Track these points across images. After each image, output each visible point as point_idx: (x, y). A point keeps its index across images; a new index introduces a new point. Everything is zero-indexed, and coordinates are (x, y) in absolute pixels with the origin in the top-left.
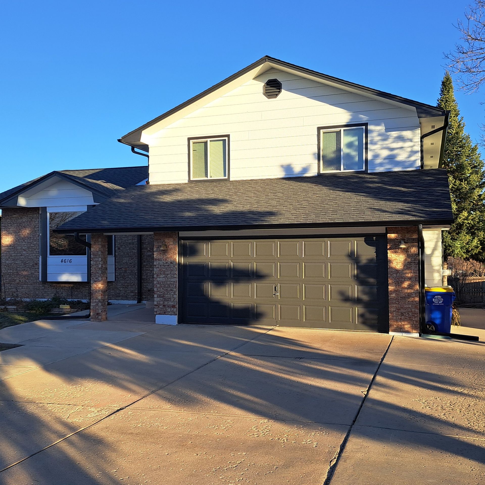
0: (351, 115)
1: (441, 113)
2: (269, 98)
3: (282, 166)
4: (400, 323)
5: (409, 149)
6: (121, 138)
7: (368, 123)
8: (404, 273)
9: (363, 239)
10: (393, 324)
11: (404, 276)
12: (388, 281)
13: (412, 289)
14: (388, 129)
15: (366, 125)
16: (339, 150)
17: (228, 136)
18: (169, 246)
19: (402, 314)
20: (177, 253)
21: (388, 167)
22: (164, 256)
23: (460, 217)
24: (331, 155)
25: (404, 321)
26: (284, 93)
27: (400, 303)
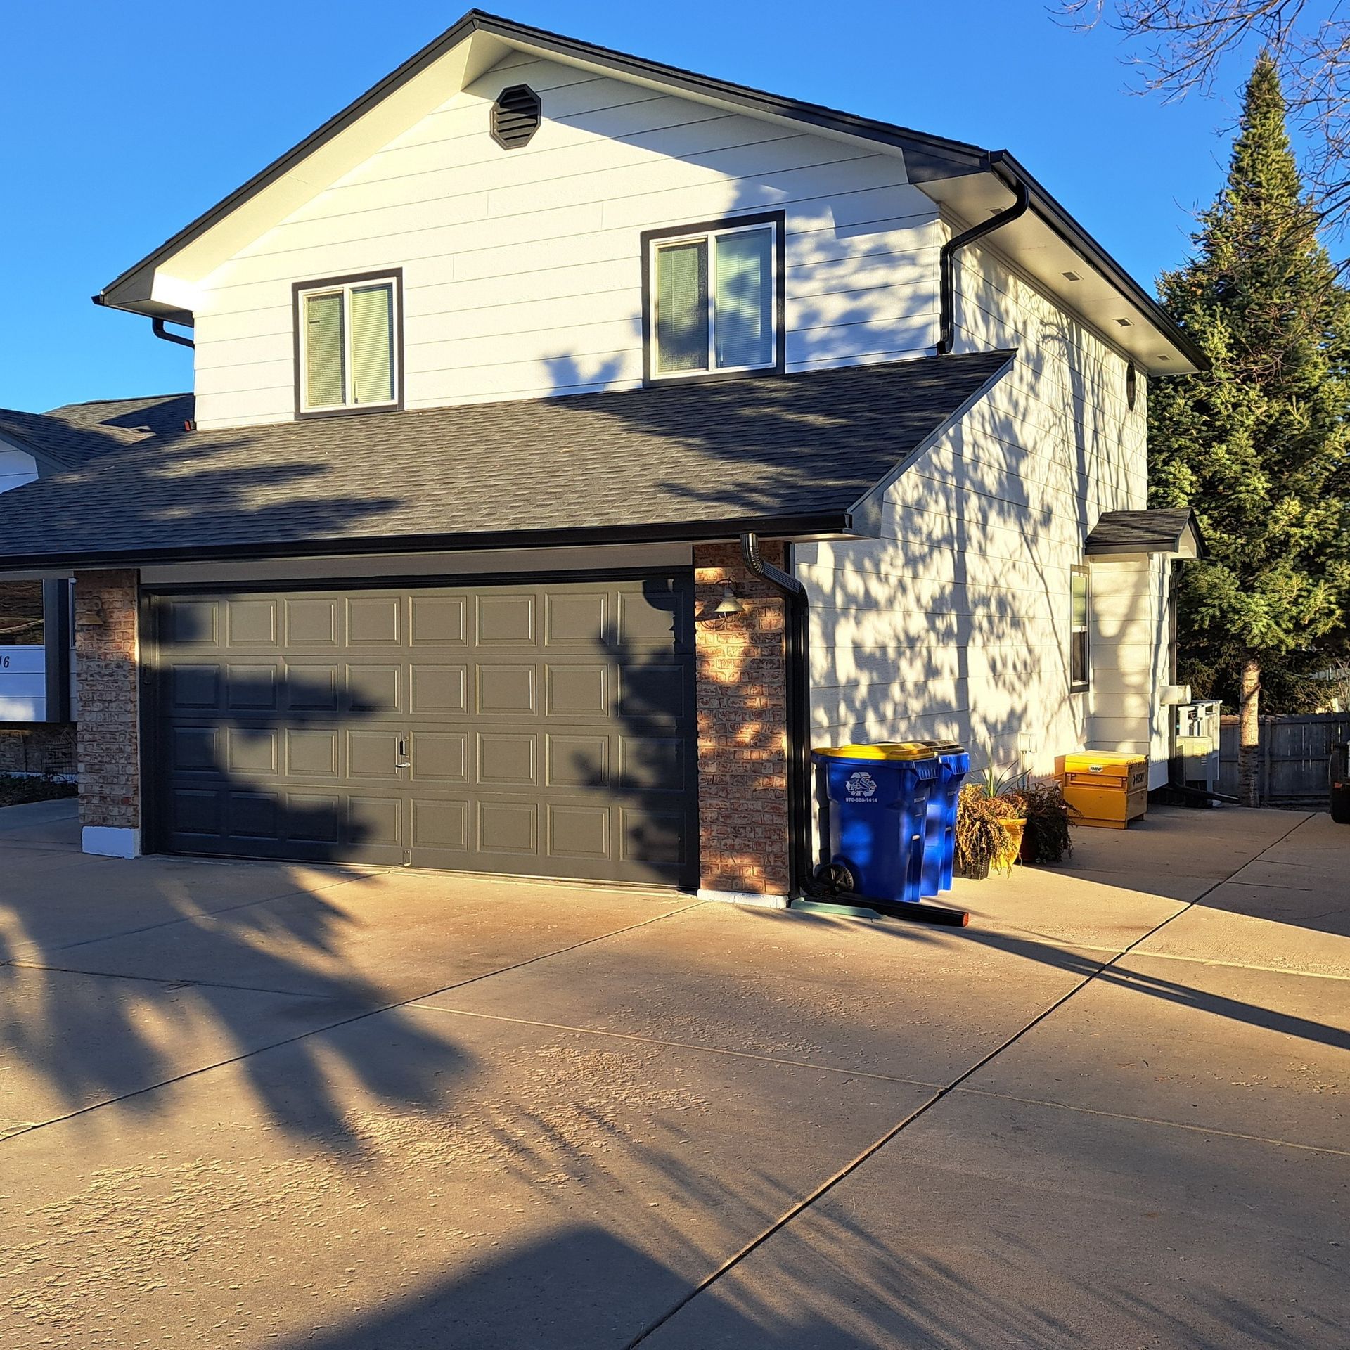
0: (737, 187)
1: (977, 162)
2: (506, 148)
3: (546, 360)
4: (731, 862)
5: (907, 291)
6: (102, 293)
7: (784, 210)
8: (740, 697)
9: (639, 585)
10: (714, 863)
11: (742, 705)
12: (697, 722)
13: (764, 748)
14: (845, 228)
15: (779, 216)
16: (704, 302)
17: (398, 273)
18: (113, 612)
19: (736, 832)
20: (136, 634)
21: (845, 350)
22: (101, 645)
23: (1274, 517)
24: (684, 320)
25: (742, 852)
26: (549, 130)
27: (729, 796)
